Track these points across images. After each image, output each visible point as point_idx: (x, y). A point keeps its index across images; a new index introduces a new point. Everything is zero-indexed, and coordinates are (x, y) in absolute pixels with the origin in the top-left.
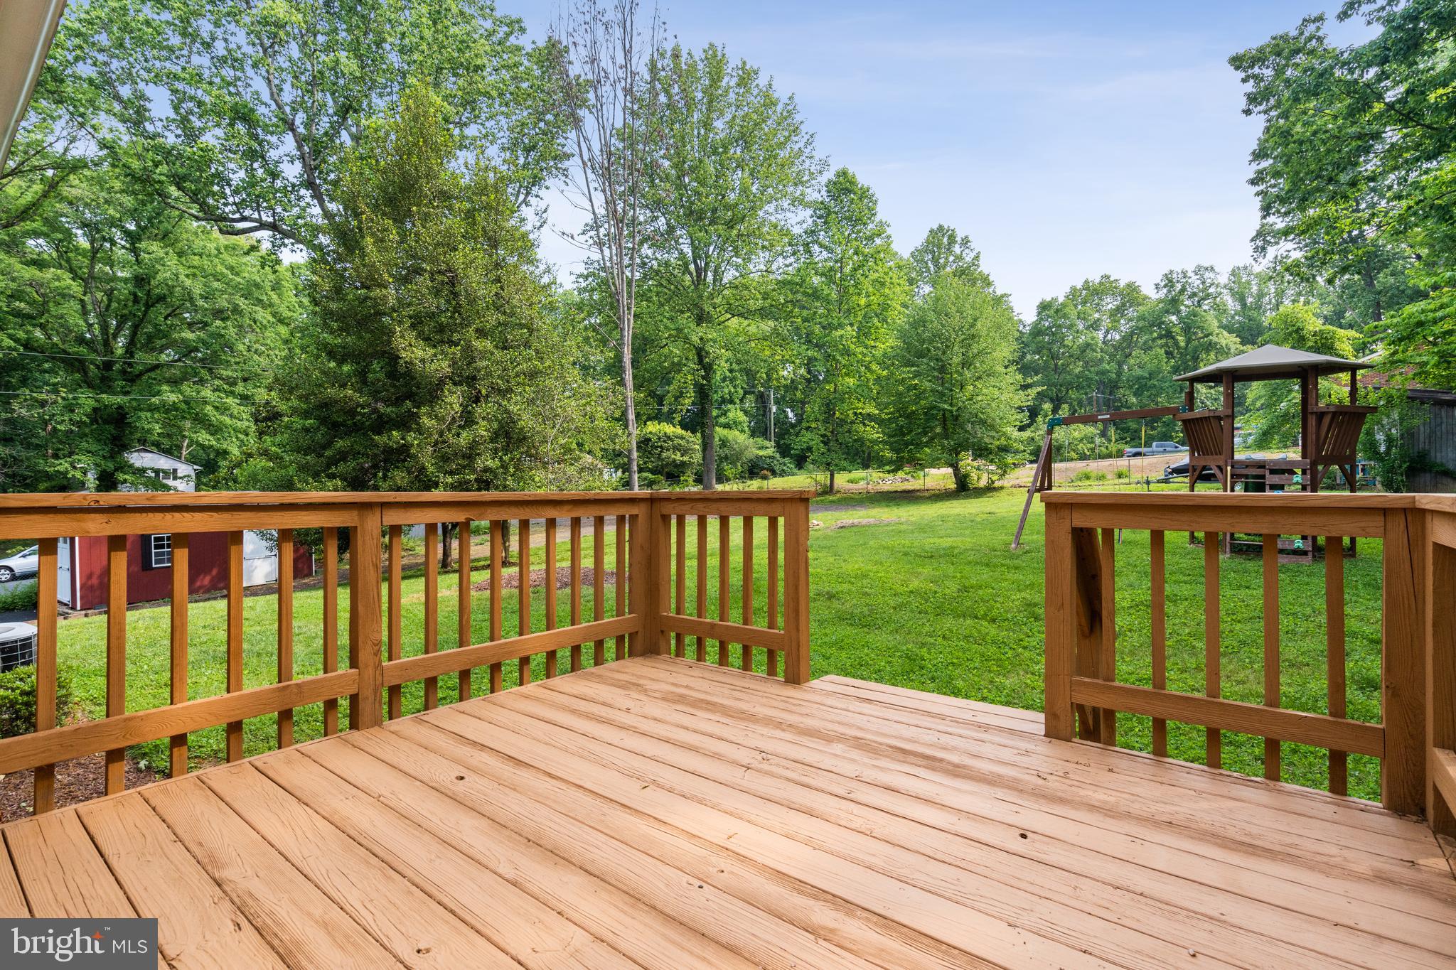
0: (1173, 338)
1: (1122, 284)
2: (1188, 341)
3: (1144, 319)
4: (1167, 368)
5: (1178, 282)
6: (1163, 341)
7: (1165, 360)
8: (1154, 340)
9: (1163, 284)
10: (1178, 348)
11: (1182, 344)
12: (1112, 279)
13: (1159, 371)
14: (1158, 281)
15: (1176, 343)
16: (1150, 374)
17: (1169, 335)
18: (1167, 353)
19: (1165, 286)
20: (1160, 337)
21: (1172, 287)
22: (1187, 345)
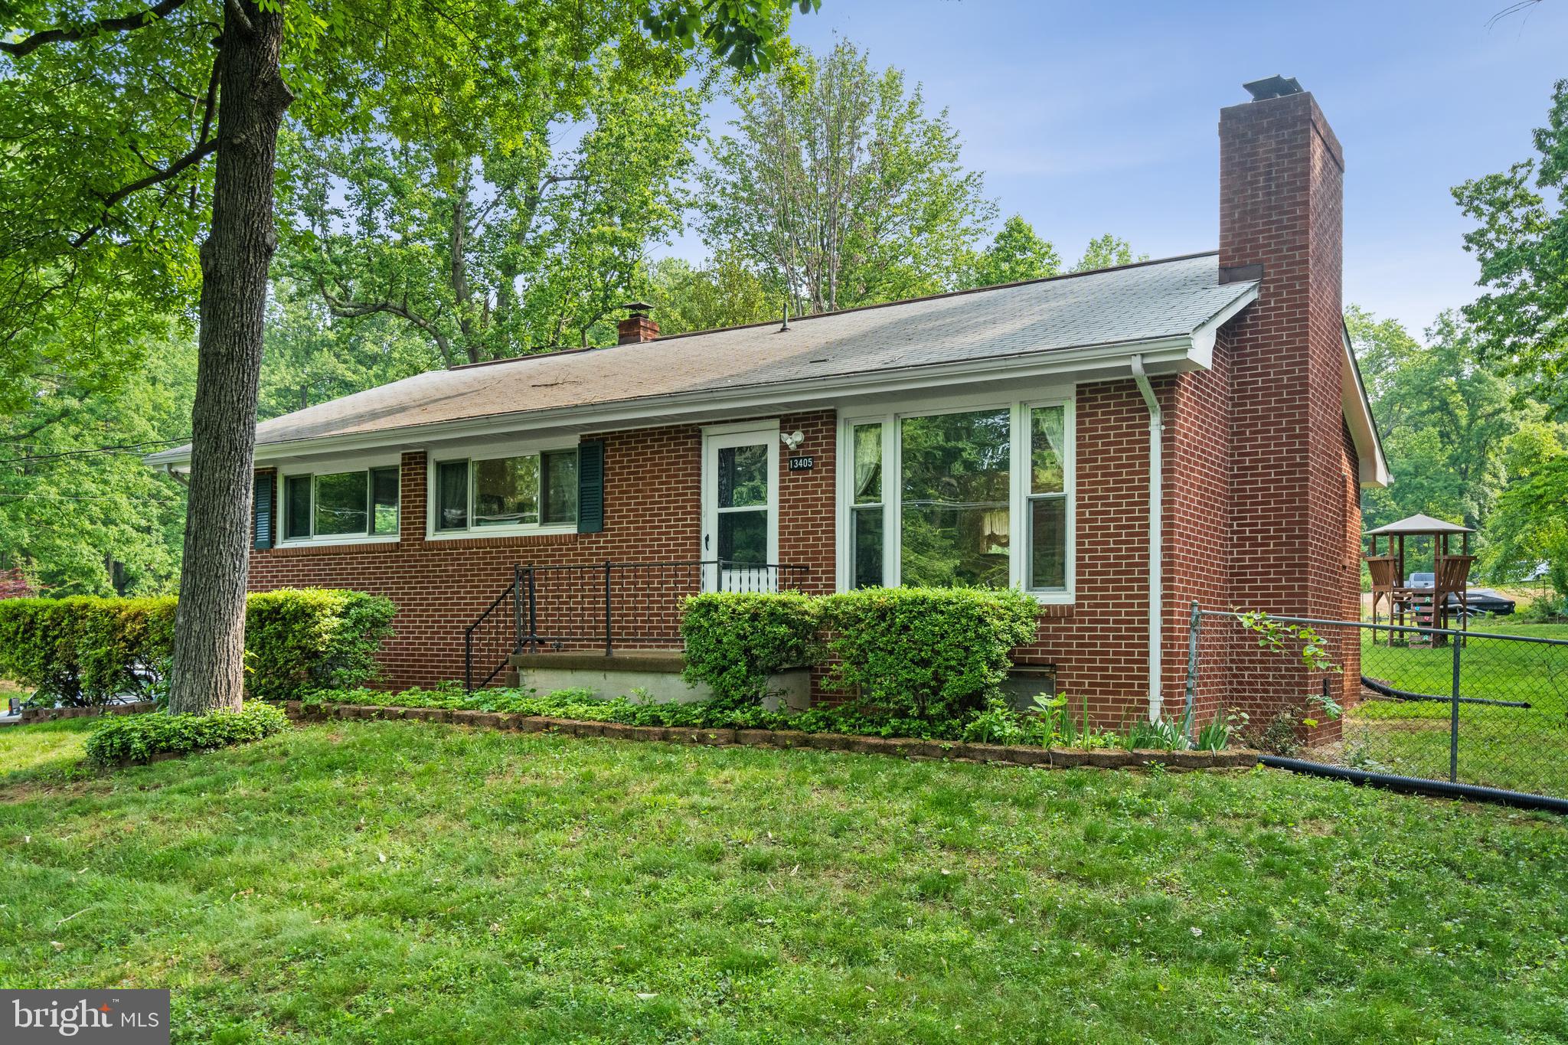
0: (1450, 413)
1: (1378, 321)
2: (1473, 419)
3: (1408, 382)
4: (1442, 459)
5: (1458, 326)
6: (1438, 414)
7: (1440, 445)
8: (1423, 414)
9: (1436, 329)
10: (1458, 427)
11: (1464, 422)
12: (1362, 312)
13: (1433, 462)
14: (1431, 325)
15: (1454, 420)
16: (1416, 468)
17: (1444, 407)
18: (1442, 435)
19: (1440, 332)
20: (1432, 411)
21: (1451, 333)
22: (1470, 425)
